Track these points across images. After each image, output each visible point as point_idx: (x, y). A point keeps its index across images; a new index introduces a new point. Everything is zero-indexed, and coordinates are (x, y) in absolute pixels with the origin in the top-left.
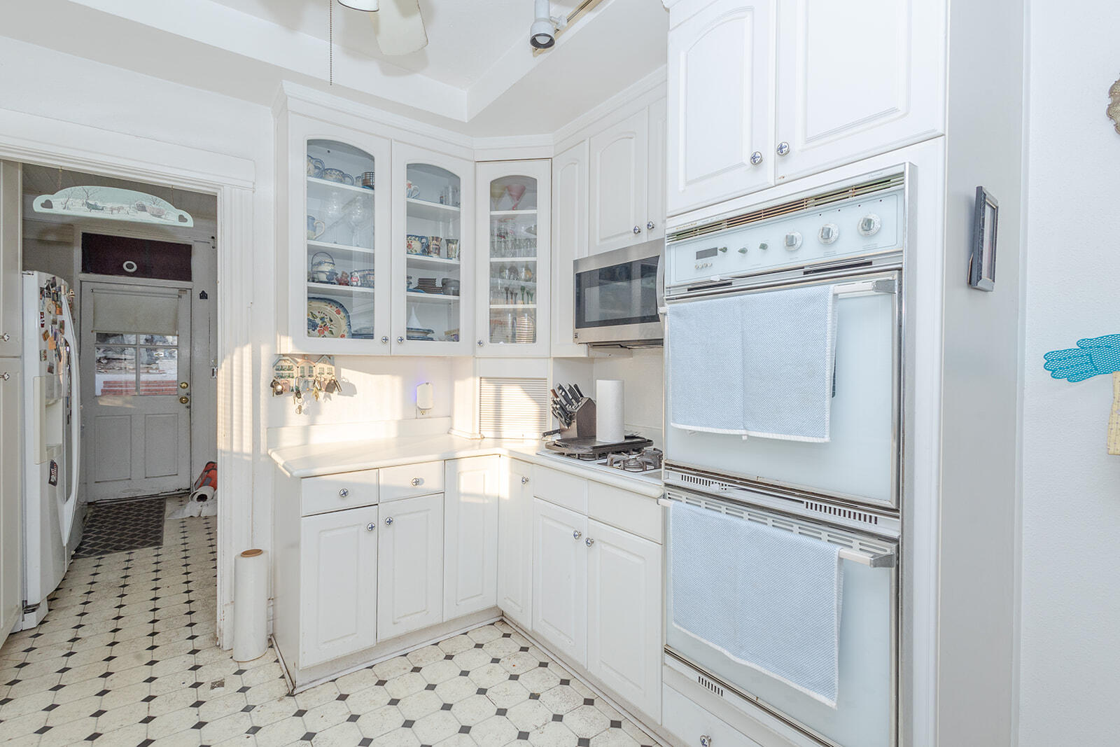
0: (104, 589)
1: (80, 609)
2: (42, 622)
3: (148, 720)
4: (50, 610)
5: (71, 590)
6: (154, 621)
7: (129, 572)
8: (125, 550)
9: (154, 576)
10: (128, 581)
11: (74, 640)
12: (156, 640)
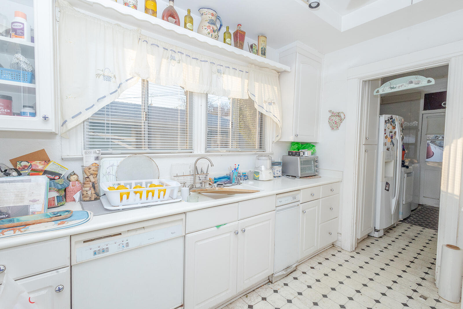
0: (405, 237)
1: (394, 239)
2: (380, 237)
3: (390, 288)
4: (384, 235)
5: (395, 232)
6: (416, 258)
7: (419, 236)
8: (422, 227)
9: (427, 241)
10: (416, 239)
11: (386, 248)
12: (412, 265)
